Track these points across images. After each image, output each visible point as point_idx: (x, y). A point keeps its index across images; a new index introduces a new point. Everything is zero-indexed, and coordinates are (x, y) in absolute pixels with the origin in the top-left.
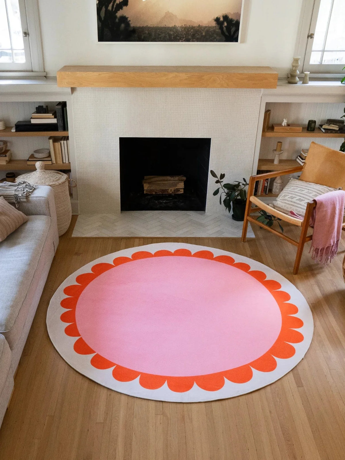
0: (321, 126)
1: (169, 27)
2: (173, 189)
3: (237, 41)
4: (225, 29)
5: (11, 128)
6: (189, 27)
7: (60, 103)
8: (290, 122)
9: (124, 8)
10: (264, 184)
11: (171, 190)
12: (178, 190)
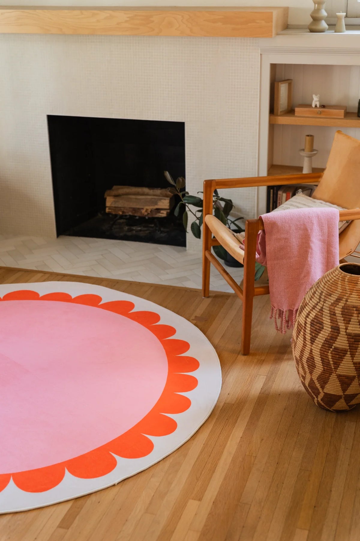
2: (150, 208)
11: (146, 209)
12: (158, 210)
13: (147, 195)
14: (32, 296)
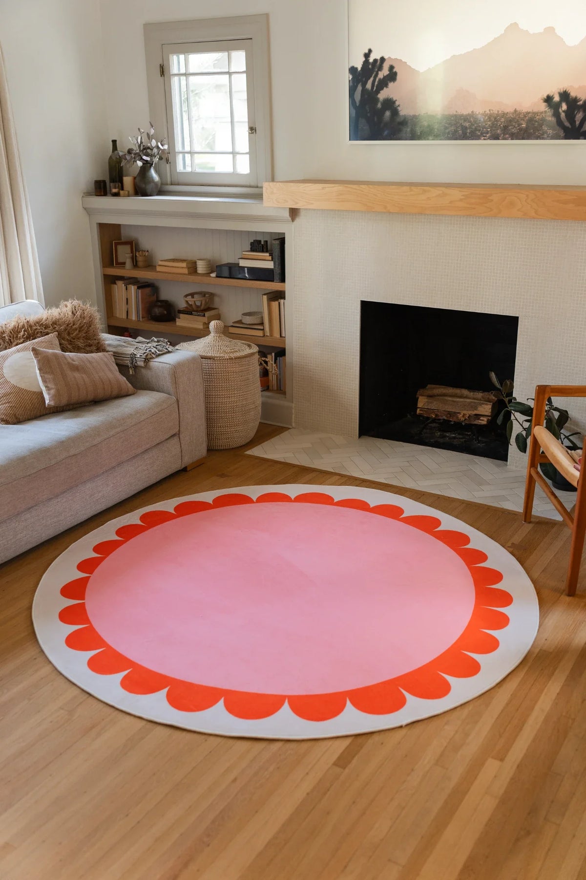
1: (462, 115)
2: (468, 413)
4: (563, 115)
6: (498, 115)
7: (278, 236)
9: (391, 85)
11: (463, 414)
12: (478, 416)
13: (466, 397)
14: (326, 500)
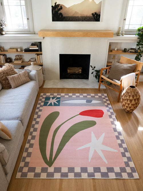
0: (129, 50)
1: (76, 17)
3: (99, 21)
4: (95, 17)
5: (23, 51)
6: (83, 17)
7: (39, 42)
8: (118, 49)
9: (61, 10)
10: (109, 70)
12: (79, 72)
13: (76, 69)
